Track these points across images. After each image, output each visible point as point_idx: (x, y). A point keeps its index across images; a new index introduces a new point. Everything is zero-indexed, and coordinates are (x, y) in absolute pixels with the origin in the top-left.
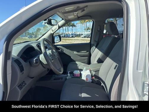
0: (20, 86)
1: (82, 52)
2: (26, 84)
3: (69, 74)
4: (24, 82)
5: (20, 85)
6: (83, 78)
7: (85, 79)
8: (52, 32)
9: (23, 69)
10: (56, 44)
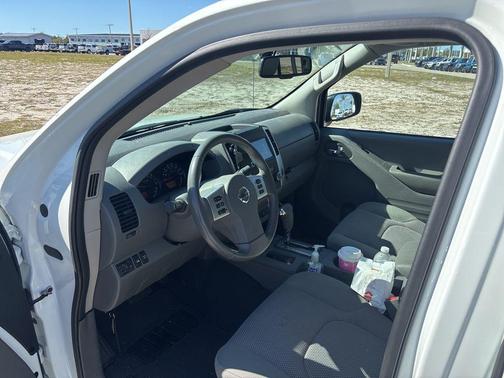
0: (124, 267)
1: (424, 171)
2: (146, 261)
3: (316, 254)
4: (142, 253)
5: (124, 262)
6: (354, 287)
7: (362, 292)
8: (318, 87)
9: (137, 222)
10: (333, 125)
